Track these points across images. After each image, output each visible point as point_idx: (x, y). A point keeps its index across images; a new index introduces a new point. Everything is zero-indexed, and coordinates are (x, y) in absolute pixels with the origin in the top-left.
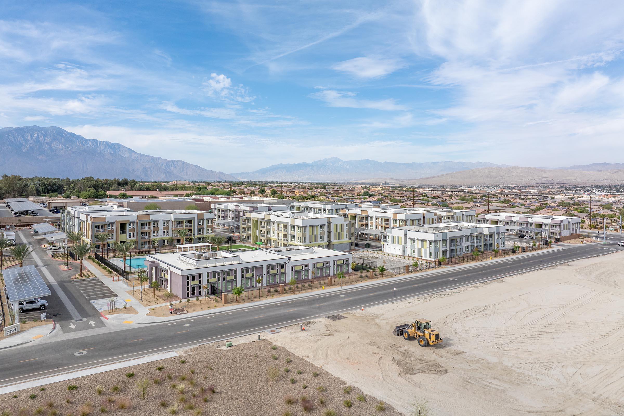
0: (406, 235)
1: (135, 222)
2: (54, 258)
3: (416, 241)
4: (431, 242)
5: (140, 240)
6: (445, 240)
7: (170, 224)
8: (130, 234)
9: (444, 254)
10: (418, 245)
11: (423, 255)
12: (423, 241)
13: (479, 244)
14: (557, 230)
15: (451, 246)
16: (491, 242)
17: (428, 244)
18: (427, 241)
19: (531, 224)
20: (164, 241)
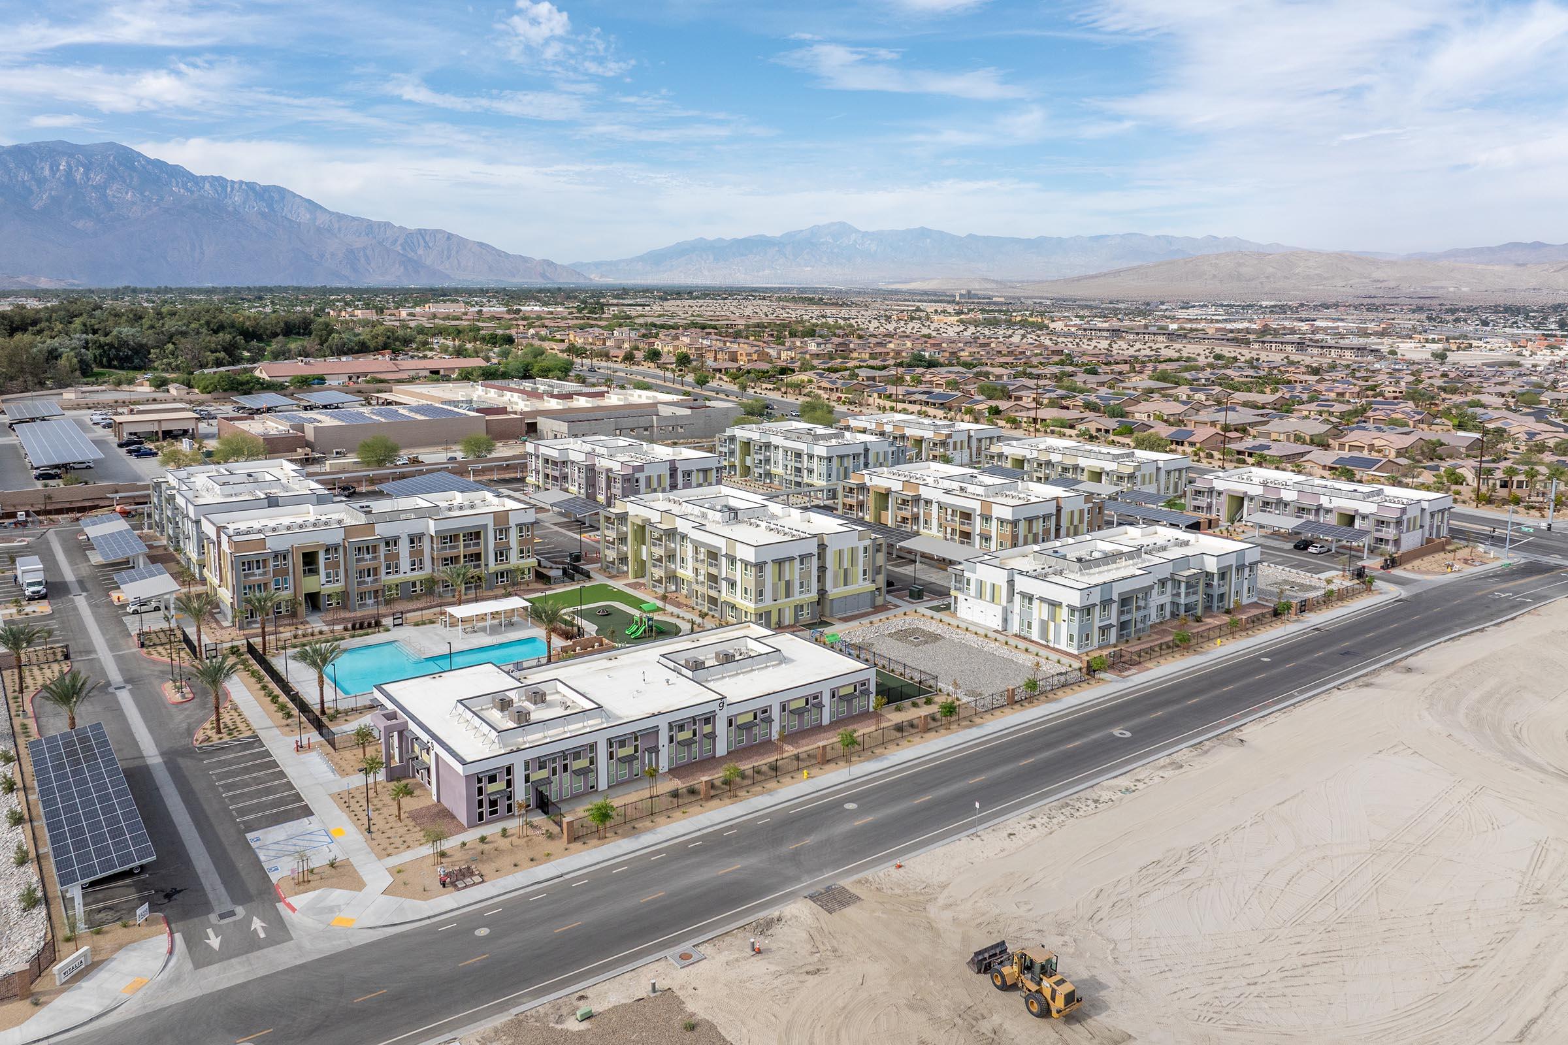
0: (1011, 583)
1: (339, 545)
2: (145, 650)
3: (1036, 603)
4: (1072, 610)
5: (355, 589)
6: (1106, 603)
7: (426, 543)
8: (328, 575)
9: (1103, 635)
10: (1039, 612)
11: (1051, 637)
12: (1054, 605)
13: (1193, 598)
14: (1389, 533)
15: (1122, 613)
16: (1222, 590)
17: (1064, 613)
18: (1064, 605)
19: (1328, 511)
20: (414, 584)
